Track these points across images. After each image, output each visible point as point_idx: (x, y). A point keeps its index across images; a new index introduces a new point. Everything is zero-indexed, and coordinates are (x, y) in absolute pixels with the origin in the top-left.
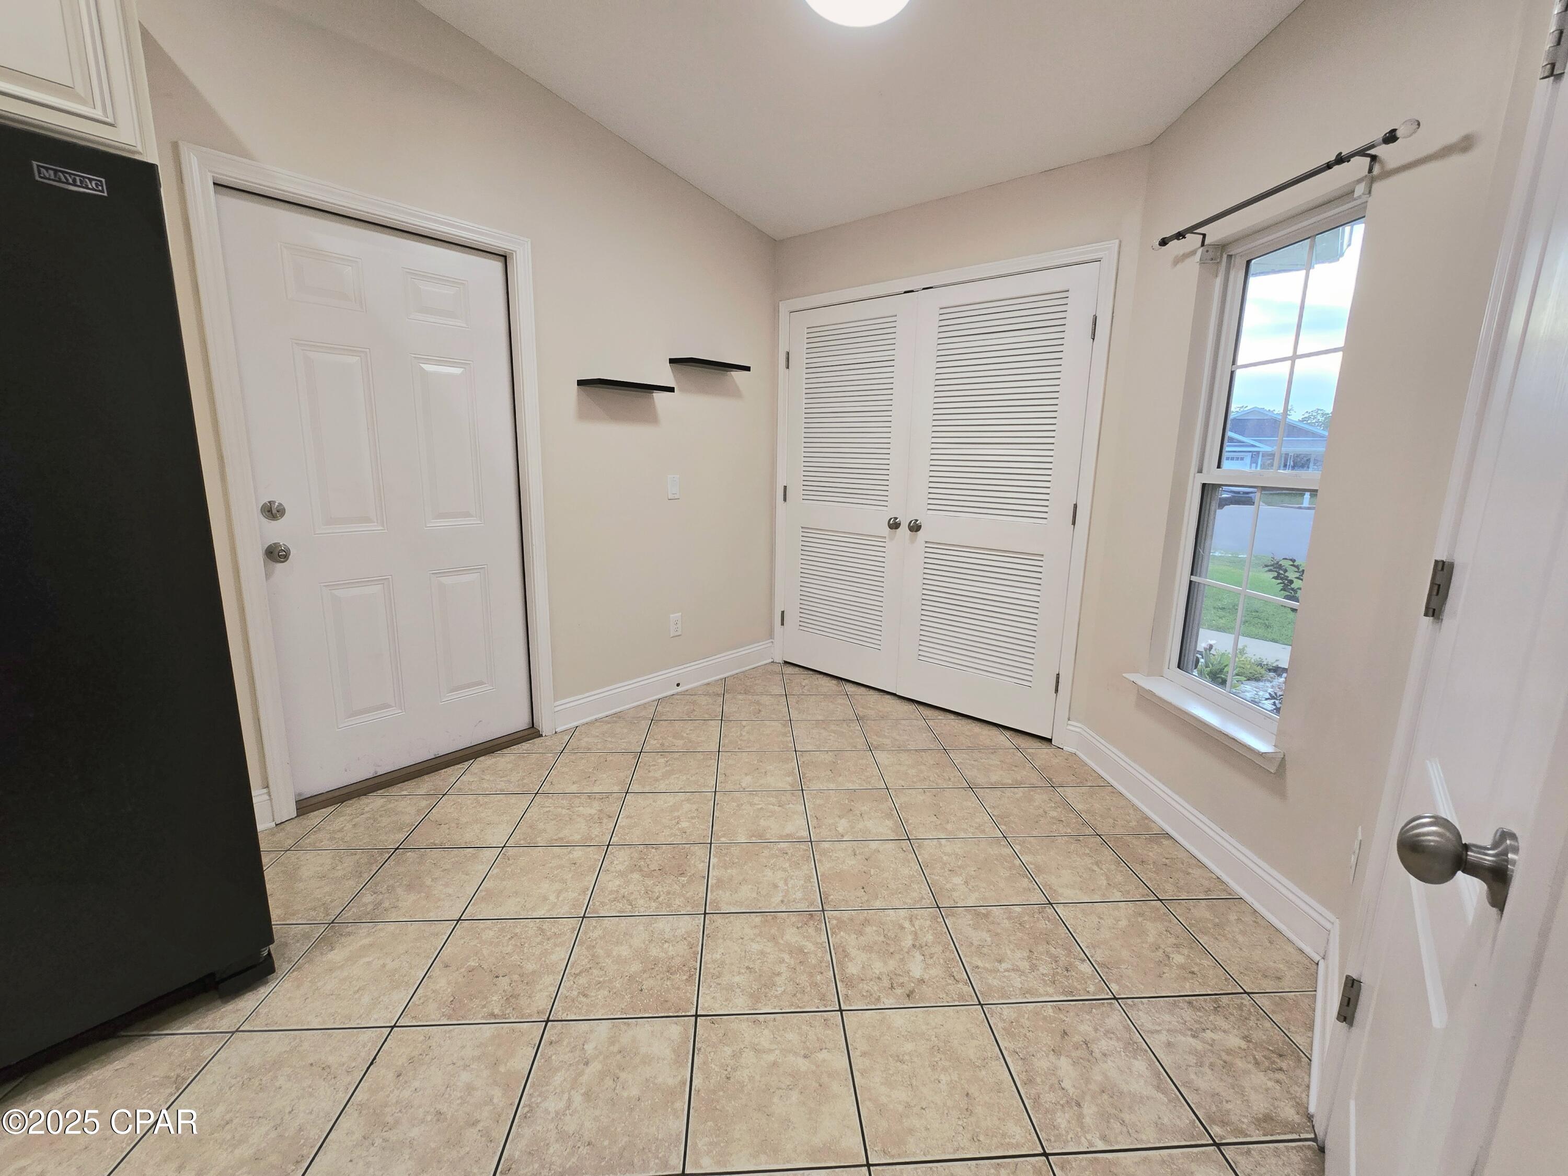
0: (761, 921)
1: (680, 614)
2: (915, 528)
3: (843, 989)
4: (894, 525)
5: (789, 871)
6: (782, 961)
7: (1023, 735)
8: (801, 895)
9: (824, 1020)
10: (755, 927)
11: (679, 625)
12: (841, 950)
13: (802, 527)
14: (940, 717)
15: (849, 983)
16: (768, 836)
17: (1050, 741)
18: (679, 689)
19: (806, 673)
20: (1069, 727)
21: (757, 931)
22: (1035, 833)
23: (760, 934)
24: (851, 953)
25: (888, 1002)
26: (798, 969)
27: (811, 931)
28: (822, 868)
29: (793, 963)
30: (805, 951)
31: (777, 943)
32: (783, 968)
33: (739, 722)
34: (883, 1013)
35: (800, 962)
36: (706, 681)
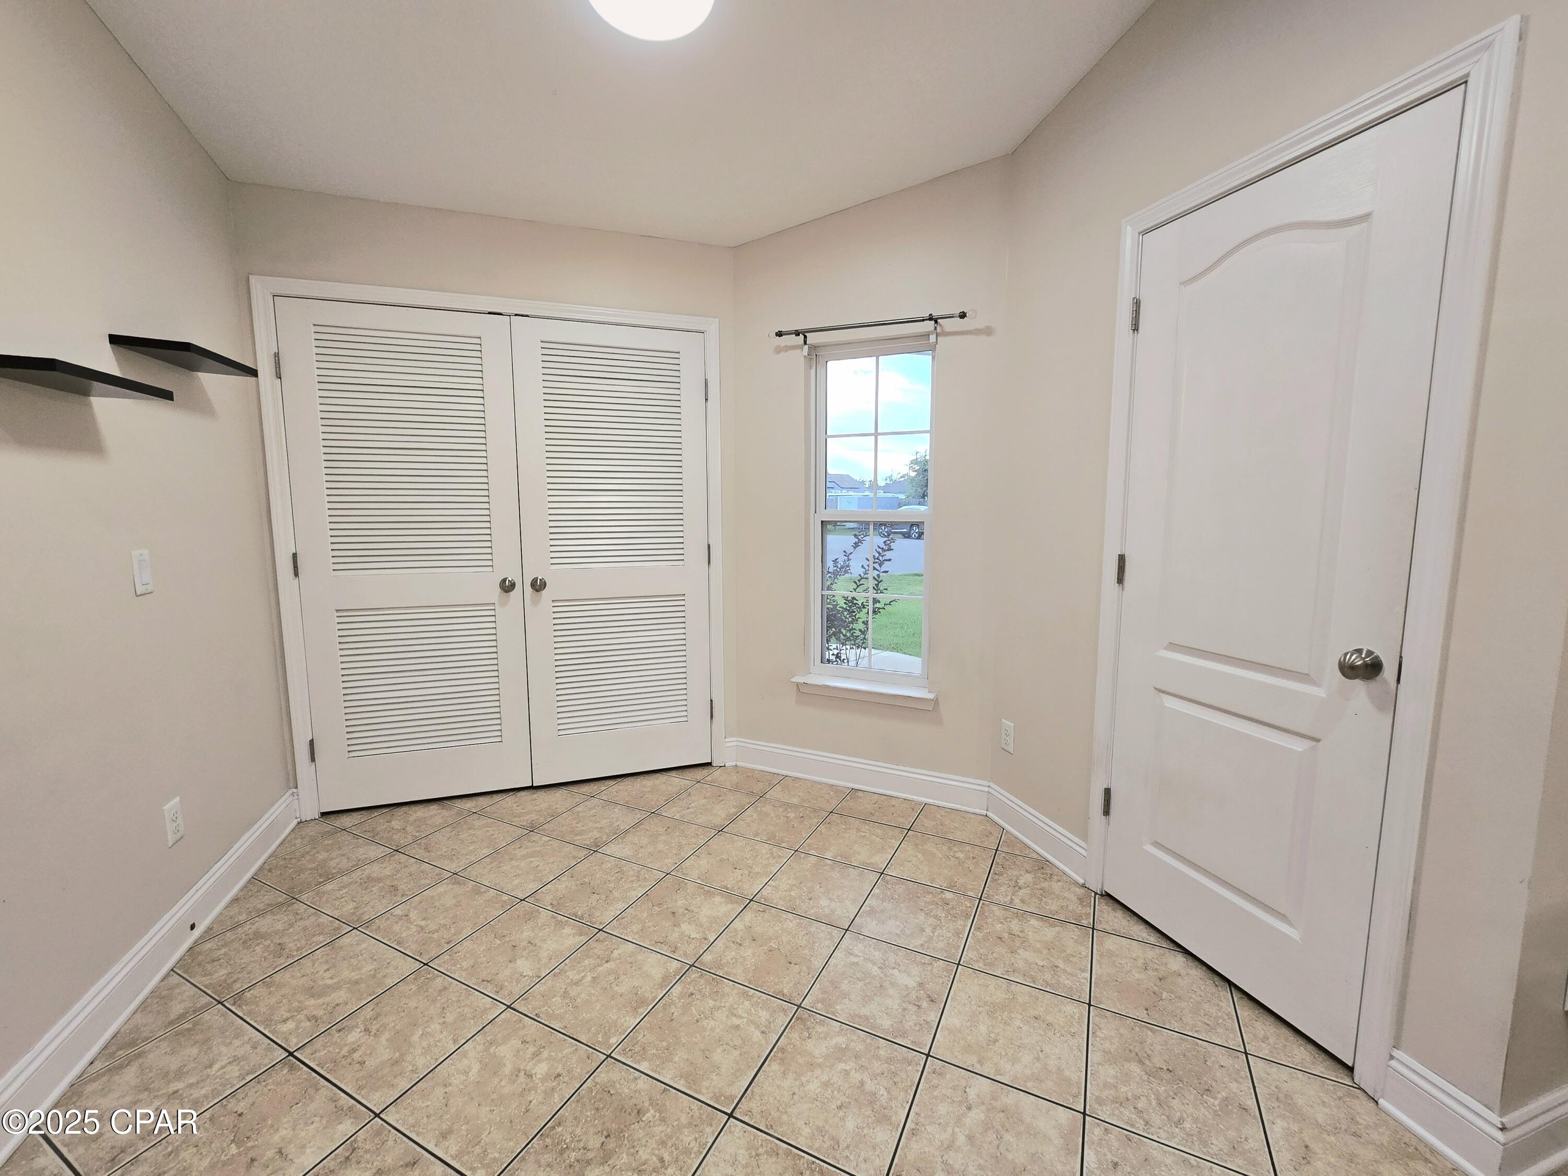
0: (779, 1064)
1: (178, 798)
2: (538, 586)
3: (904, 1041)
4: (507, 587)
5: (722, 1005)
6: (847, 1073)
7: (686, 770)
8: (765, 1013)
9: (934, 1073)
10: (785, 1074)
11: (180, 821)
12: (857, 1019)
13: (337, 611)
14: (603, 788)
15: (901, 1034)
16: (649, 995)
17: (709, 764)
18: (197, 932)
19: (376, 814)
20: (727, 745)
21: (791, 1076)
22: (805, 835)
23: (798, 1076)
24: (866, 1014)
25: (933, 1017)
26: (864, 1064)
27: (819, 1029)
28: (739, 977)
29: (853, 1064)
30: (844, 1046)
31: (820, 1065)
32: (856, 1077)
33: (387, 915)
34: (942, 1027)
35: (856, 1058)
36: (228, 898)
